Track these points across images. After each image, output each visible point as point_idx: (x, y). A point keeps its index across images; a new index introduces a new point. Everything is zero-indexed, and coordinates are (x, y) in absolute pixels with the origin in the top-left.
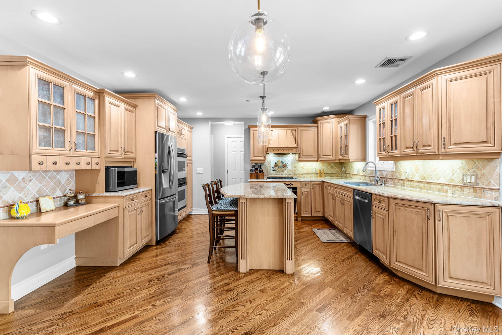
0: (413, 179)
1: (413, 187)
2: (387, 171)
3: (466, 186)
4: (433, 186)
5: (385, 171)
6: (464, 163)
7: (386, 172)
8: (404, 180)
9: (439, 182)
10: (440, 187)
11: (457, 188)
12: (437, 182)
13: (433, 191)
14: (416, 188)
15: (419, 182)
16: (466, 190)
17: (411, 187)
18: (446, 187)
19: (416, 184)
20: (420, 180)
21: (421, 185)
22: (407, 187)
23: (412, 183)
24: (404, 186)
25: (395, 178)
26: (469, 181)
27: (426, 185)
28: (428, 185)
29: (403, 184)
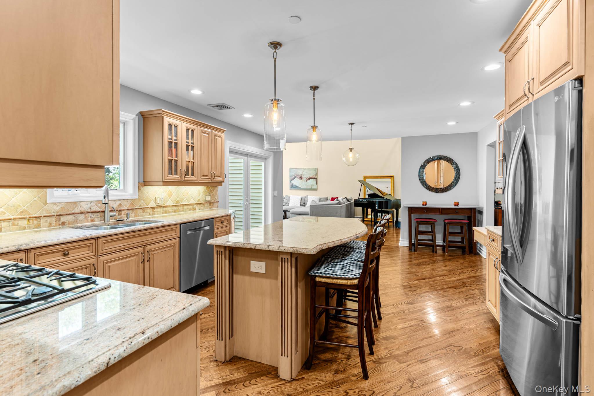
0: (166, 205)
1: (166, 213)
2: (119, 200)
3: (206, 202)
4: (185, 207)
5: (115, 200)
6: (205, 188)
7: (119, 202)
8: (154, 208)
9: (191, 203)
10: (191, 207)
11: (201, 205)
12: (190, 203)
13: (186, 211)
14: (169, 212)
15: (173, 206)
16: (206, 205)
17: (163, 213)
18: (195, 206)
19: (169, 209)
20: (174, 204)
21: (175, 208)
22: (158, 214)
23: (165, 209)
24: (153, 214)
25: (137, 207)
26: (208, 199)
27: (180, 208)
28: (182, 208)
29: (151, 213)
